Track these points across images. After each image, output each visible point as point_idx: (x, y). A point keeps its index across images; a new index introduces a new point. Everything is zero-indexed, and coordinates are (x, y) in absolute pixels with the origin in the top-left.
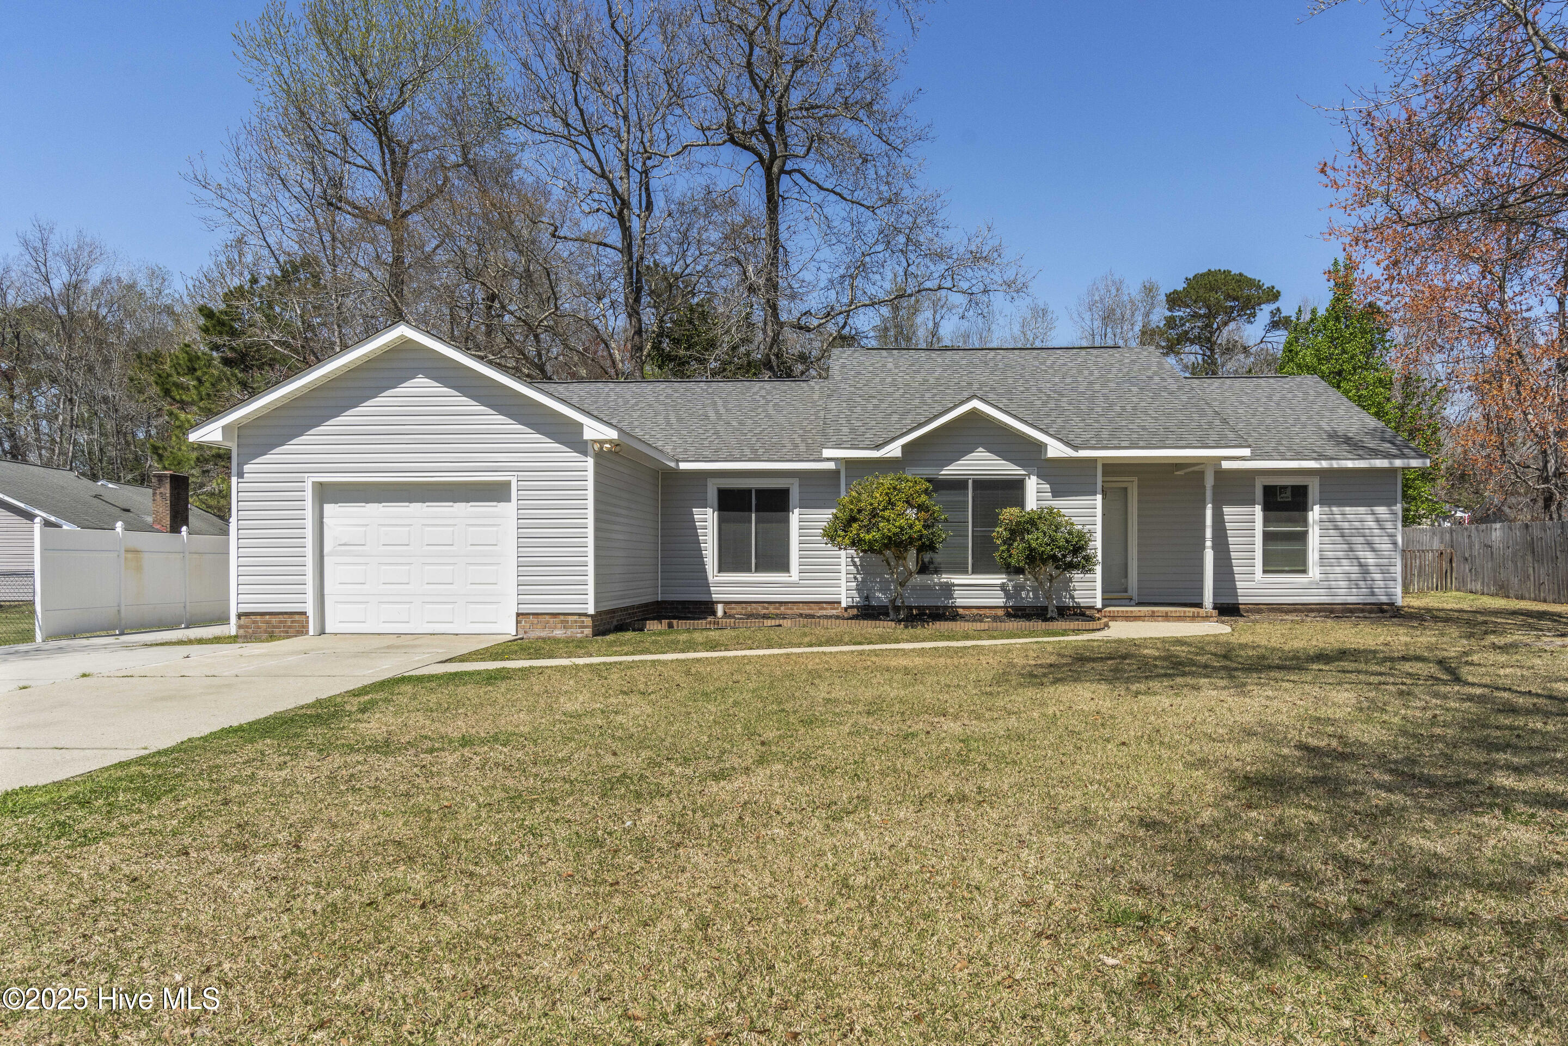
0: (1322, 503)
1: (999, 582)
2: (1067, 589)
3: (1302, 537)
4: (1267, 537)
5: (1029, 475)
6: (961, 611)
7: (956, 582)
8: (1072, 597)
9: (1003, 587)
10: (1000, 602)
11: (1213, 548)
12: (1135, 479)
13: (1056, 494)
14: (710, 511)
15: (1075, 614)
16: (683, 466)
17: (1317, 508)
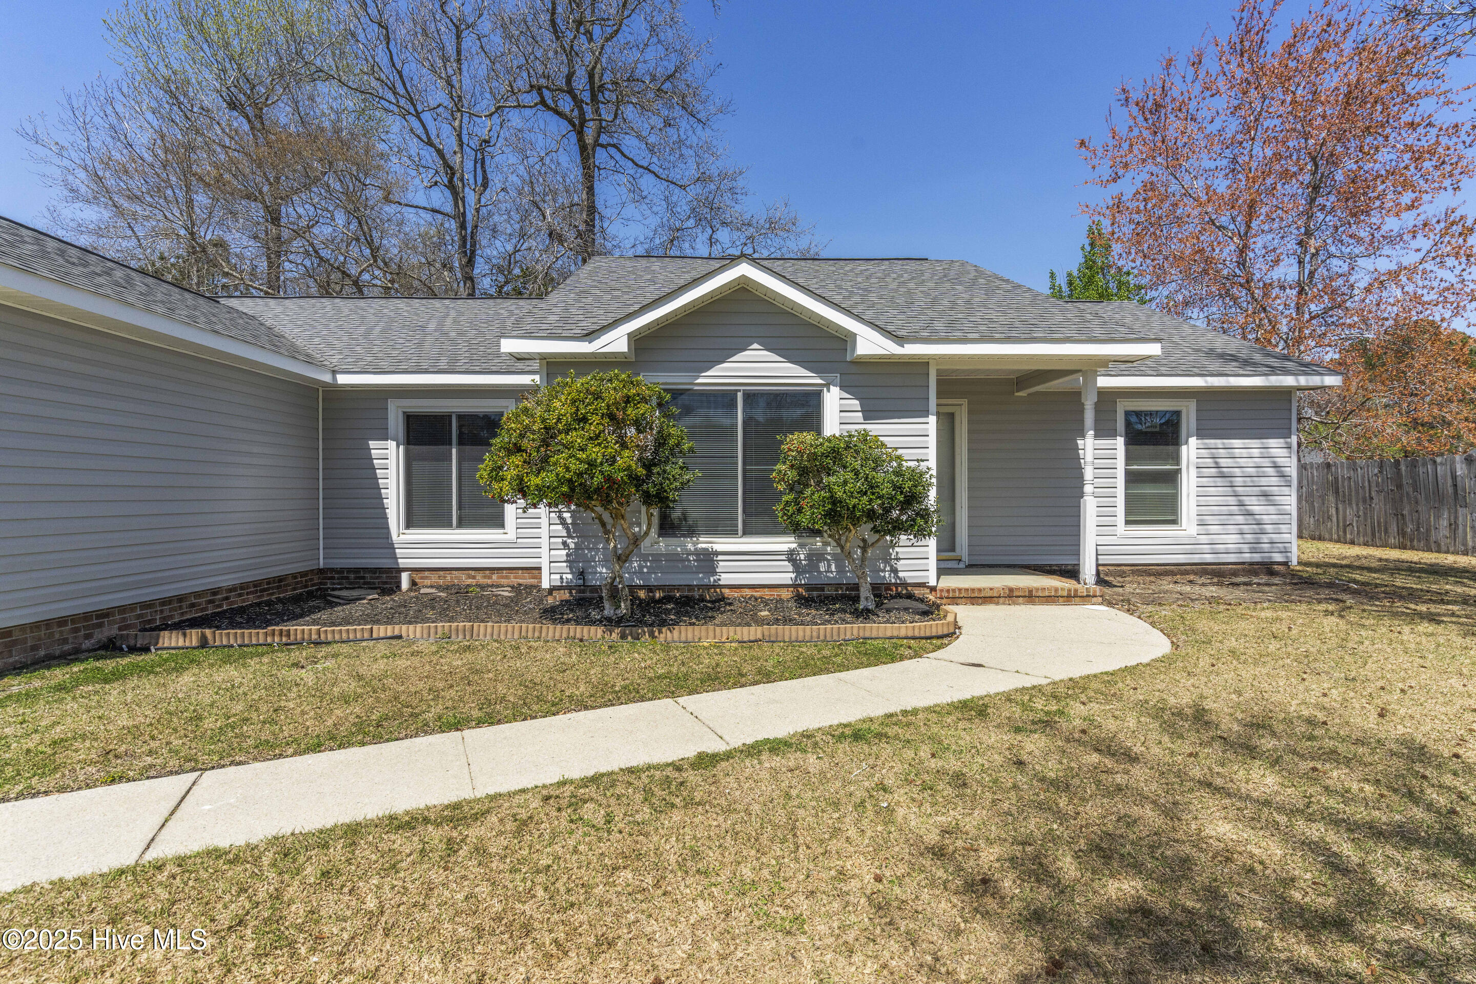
0: (1201, 435)
1: (785, 547)
2: (887, 560)
3: (1172, 478)
4: (1132, 478)
5: (827, 385)
6: (726, 592)
7: (718, 547)
8: (895, 571)
9: (791, 556)
10: (787, 577)
12: (964, 402)
13: (870, 414)
14: (392, 444)
15: (898, 595)
16: (342, 379)
17: (1193, 441)
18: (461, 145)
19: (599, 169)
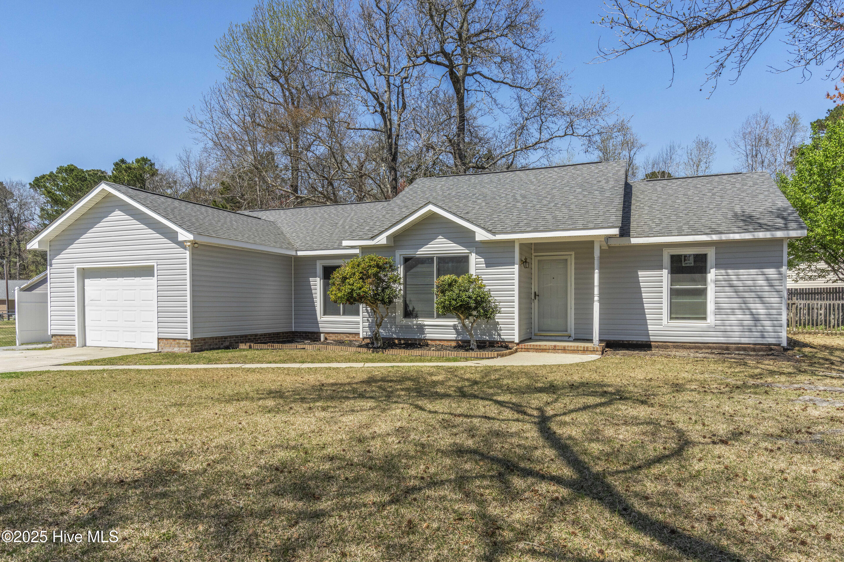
0: (718, 266)
1: (452, 323)
2: (496, 330)
3: (703, 292)
4: (674, 293)
5: (471, 253)
6: (429, 342)
7: (426, 323)
8: (499, 335)
9: (455, 327)
10: (453, 336)
11: (600, 301)
12: (573, 253)
13: (488, 265)
14: (318, 279)
15: (502, 346)
16: (300, 253)
17: (713, 271)
18: (389, 87)
19: (468, 91)
